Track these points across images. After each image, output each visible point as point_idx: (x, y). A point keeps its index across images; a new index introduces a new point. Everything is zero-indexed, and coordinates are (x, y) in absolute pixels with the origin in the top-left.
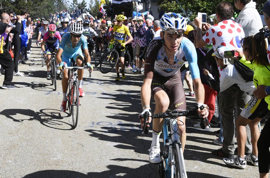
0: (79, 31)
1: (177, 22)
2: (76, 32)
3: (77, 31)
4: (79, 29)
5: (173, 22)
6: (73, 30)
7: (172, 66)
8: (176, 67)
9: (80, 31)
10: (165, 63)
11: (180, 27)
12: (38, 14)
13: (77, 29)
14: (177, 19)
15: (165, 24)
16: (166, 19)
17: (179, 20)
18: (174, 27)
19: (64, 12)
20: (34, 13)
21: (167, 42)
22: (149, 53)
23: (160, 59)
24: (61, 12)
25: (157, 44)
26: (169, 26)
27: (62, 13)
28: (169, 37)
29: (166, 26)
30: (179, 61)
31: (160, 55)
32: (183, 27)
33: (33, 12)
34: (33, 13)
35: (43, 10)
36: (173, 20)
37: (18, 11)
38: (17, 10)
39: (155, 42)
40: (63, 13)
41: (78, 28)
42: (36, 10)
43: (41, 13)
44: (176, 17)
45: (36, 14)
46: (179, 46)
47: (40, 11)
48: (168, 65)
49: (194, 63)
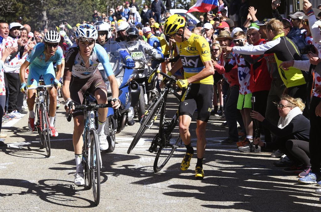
0: (55, 39)
1: (88, 32)
2: (51, 40)
3: (53, 39)
4: (56, 37)
5: (85, 32)
6: (48, 38)
7: (89, 68)
8: (92, 69)
9: (57, 39)
10: (81, 68)
11: (90, 36)
12: (69, 13)
13: (53, 37)
14: (88, 30)
15: (79, 33)
16: (80, 30)
17: (91, 30)
18: (86, 36)
19: (126, 7)
20: (59, 11)
21: (82, 48)
22: (67, 59)
23: (77, 63)
24: (120, 8)
25: (74, 51)
26: (82, 35)
27: (122, 10)
28: (82, 43)
29: (79, 35)
30: (94, 64)
31: (77, 60)
32: (93, 36)
33: (58, 9)
34: (56, 13)
35: (80, 5)
36: (85, 30)
37: (24, 7)
38: (20, 6)
39: (72, 49)
40: (124, 10)
41: (54, 35)
42: (64, 6)
43: (75, 11)
44: (88, 27)
45: (65, 13)
46: (91, 51)
47: (73, 7)
48: (84, 68)
49: (106, 63)
